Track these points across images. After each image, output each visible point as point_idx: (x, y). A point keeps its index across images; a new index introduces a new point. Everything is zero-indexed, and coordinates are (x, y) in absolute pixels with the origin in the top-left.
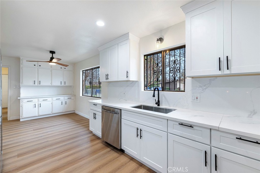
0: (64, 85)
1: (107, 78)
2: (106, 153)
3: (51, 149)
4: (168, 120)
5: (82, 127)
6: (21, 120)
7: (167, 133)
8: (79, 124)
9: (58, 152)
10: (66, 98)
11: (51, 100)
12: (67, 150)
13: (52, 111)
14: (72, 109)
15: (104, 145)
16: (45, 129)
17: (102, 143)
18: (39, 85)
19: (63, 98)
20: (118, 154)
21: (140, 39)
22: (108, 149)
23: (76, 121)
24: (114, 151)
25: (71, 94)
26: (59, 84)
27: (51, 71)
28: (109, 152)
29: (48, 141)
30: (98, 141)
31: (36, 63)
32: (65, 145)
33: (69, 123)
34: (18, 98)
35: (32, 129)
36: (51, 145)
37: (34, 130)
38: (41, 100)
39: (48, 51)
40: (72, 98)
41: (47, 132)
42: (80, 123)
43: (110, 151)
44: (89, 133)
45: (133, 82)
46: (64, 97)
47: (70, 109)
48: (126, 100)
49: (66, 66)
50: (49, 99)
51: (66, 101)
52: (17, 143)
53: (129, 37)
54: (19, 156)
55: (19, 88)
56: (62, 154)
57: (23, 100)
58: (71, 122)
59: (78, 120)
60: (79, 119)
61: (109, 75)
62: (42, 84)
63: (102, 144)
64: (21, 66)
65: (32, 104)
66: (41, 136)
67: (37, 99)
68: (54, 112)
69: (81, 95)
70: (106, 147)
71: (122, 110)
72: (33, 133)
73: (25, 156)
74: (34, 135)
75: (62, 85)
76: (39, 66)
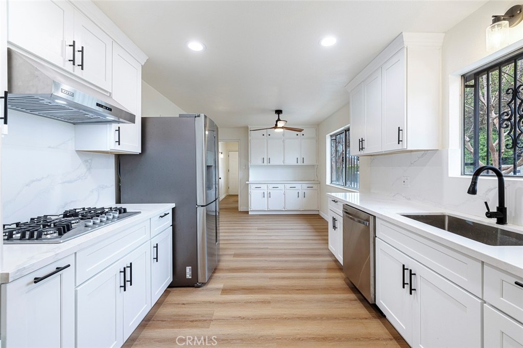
0: (302, 164)
1: (361, 148)
2: (343, 300)
3: (266, 261)
4: (483, 263)
5: (321, 242)
6: (250, 213)
7: (480, 301)
8: (317, 234)
9: (274, 267)
10: (305, 186)
11: (283, 189)
12: (285, 269)
13: (284, 205)
14: (315, 208)
15: (348, 285)
16: (271, 231)
17: (344, 280)
18: (268, 164)
19: (301, 187)
20: (370, 313)
21: (444, 34)
22: (353, 296)
23: (315, 229)
24: (363, 304)
25: (314, 180)
26: (294, 163)
27: (284, 141)
28: (351, 300)
29: (267, 248)
30: (339, 274)
31: (264, 132)
32: (286, 261)
33: (304, 229)
34: (247, 182)
35: (257, 228)
36: (270, 255)
37: (258, 229)
38: (271, 186)
39: (273, 111)
40: (315, 186)
41: (271, 236)
42: (322, 234)
43: (357, 300)
44: (329, 255)
45: (426, 154)
46: (301, 184)
47: (311, 207)
48: (409, 199)
49: (300, 131)
50: (281, 186)
51: (304, 191)
52: (238, 240)
53: (404, 44)
54: (235, 255)
55: (248, 169)
56: (277, 272)
57: (251, 185)
58: (306, 229)
59: (318, 229)
60: (321, 227)
61: (366, 140)
62: (272, 163)
63: (344, 282)
64: (249, 138)
65: (260, 192)
66: (263, 240)
67: (266, 185)
68: (288, 208)
69: (328, 182)
70: (349, 289)
71: (376, 219)
72: (257, 232)
73: (240, 259)
74: (255, 235)
75: (300, 163)
76: (268, 136)
